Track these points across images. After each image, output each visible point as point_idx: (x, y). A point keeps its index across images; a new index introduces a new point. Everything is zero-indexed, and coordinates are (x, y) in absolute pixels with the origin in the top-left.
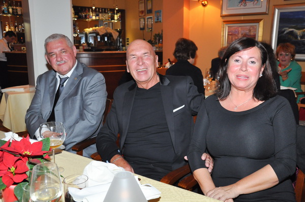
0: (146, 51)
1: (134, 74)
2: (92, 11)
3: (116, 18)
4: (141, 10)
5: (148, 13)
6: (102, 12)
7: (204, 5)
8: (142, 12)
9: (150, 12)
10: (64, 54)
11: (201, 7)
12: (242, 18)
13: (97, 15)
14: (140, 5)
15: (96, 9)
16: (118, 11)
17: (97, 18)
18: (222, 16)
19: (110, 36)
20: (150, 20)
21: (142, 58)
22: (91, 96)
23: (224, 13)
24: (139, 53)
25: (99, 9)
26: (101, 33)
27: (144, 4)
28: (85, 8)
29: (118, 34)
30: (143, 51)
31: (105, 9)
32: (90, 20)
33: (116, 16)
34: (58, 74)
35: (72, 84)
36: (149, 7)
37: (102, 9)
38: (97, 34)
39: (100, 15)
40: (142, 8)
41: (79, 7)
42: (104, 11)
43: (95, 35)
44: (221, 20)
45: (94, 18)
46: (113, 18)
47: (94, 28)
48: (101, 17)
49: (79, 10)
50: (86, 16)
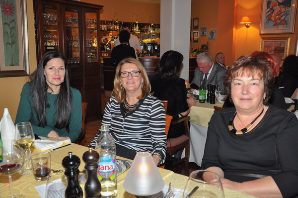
2: (150, 27)
6: (157, 28)
7: (248, 27)
9: (196, 28)
11: (245, 28)
12: (275, 36)
13: (154, 30)
17: (154, 32)
18: (261, 35)
20: (196, 34)
23: (262, 32)
25: (155, 25)
26: (159, 44)
28: (146, 24)
32: (149, 33)
39: (156, 29)
41: (142, 24)
44: (259, 37)
45: (152, 32)
47: (152, 39)
49: (141, 26)
50: (146, 30)
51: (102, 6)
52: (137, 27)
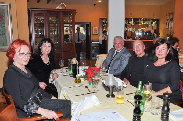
0: (140, 44)
1: (136, 52)
2: (142, 20)
3: (154, 23)
4: (167, 19)
5: (170, 20)
6: (147, 21)
8: (168, 20)
9: (171, 20)
10: (120, 44)
14: (167, 16)
15: (144, 19)
16: (155, 20)
17: (144, 23)
19: (150, 32)
20: (171, 24)
21: (138, 46)
22: (124, 61)
24: (137, 44)
25: (145, 19)
26: (145, 31)
27: (168, 16)
28: (139, 19)
29: (154, 31)
30: (139, 44)
31: (149, 19)
32: (141, 24)
33: (154, 22)
34: (116, 50)
35: (119, 55)
36: (171, 18)
37: (147, 19)
38: (143, 31)
40: (168, 18)
41: (135, 19)
42: (148, 20)
43: (142, 32)
45: (143, 23)
46: (152, 23)
47: (143, 28)
48: (146, 23)
49: (135, 20)
50: (139, 23)
51: (76, 10)
52: (133, 21)
